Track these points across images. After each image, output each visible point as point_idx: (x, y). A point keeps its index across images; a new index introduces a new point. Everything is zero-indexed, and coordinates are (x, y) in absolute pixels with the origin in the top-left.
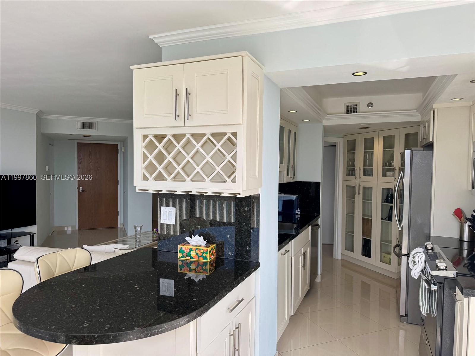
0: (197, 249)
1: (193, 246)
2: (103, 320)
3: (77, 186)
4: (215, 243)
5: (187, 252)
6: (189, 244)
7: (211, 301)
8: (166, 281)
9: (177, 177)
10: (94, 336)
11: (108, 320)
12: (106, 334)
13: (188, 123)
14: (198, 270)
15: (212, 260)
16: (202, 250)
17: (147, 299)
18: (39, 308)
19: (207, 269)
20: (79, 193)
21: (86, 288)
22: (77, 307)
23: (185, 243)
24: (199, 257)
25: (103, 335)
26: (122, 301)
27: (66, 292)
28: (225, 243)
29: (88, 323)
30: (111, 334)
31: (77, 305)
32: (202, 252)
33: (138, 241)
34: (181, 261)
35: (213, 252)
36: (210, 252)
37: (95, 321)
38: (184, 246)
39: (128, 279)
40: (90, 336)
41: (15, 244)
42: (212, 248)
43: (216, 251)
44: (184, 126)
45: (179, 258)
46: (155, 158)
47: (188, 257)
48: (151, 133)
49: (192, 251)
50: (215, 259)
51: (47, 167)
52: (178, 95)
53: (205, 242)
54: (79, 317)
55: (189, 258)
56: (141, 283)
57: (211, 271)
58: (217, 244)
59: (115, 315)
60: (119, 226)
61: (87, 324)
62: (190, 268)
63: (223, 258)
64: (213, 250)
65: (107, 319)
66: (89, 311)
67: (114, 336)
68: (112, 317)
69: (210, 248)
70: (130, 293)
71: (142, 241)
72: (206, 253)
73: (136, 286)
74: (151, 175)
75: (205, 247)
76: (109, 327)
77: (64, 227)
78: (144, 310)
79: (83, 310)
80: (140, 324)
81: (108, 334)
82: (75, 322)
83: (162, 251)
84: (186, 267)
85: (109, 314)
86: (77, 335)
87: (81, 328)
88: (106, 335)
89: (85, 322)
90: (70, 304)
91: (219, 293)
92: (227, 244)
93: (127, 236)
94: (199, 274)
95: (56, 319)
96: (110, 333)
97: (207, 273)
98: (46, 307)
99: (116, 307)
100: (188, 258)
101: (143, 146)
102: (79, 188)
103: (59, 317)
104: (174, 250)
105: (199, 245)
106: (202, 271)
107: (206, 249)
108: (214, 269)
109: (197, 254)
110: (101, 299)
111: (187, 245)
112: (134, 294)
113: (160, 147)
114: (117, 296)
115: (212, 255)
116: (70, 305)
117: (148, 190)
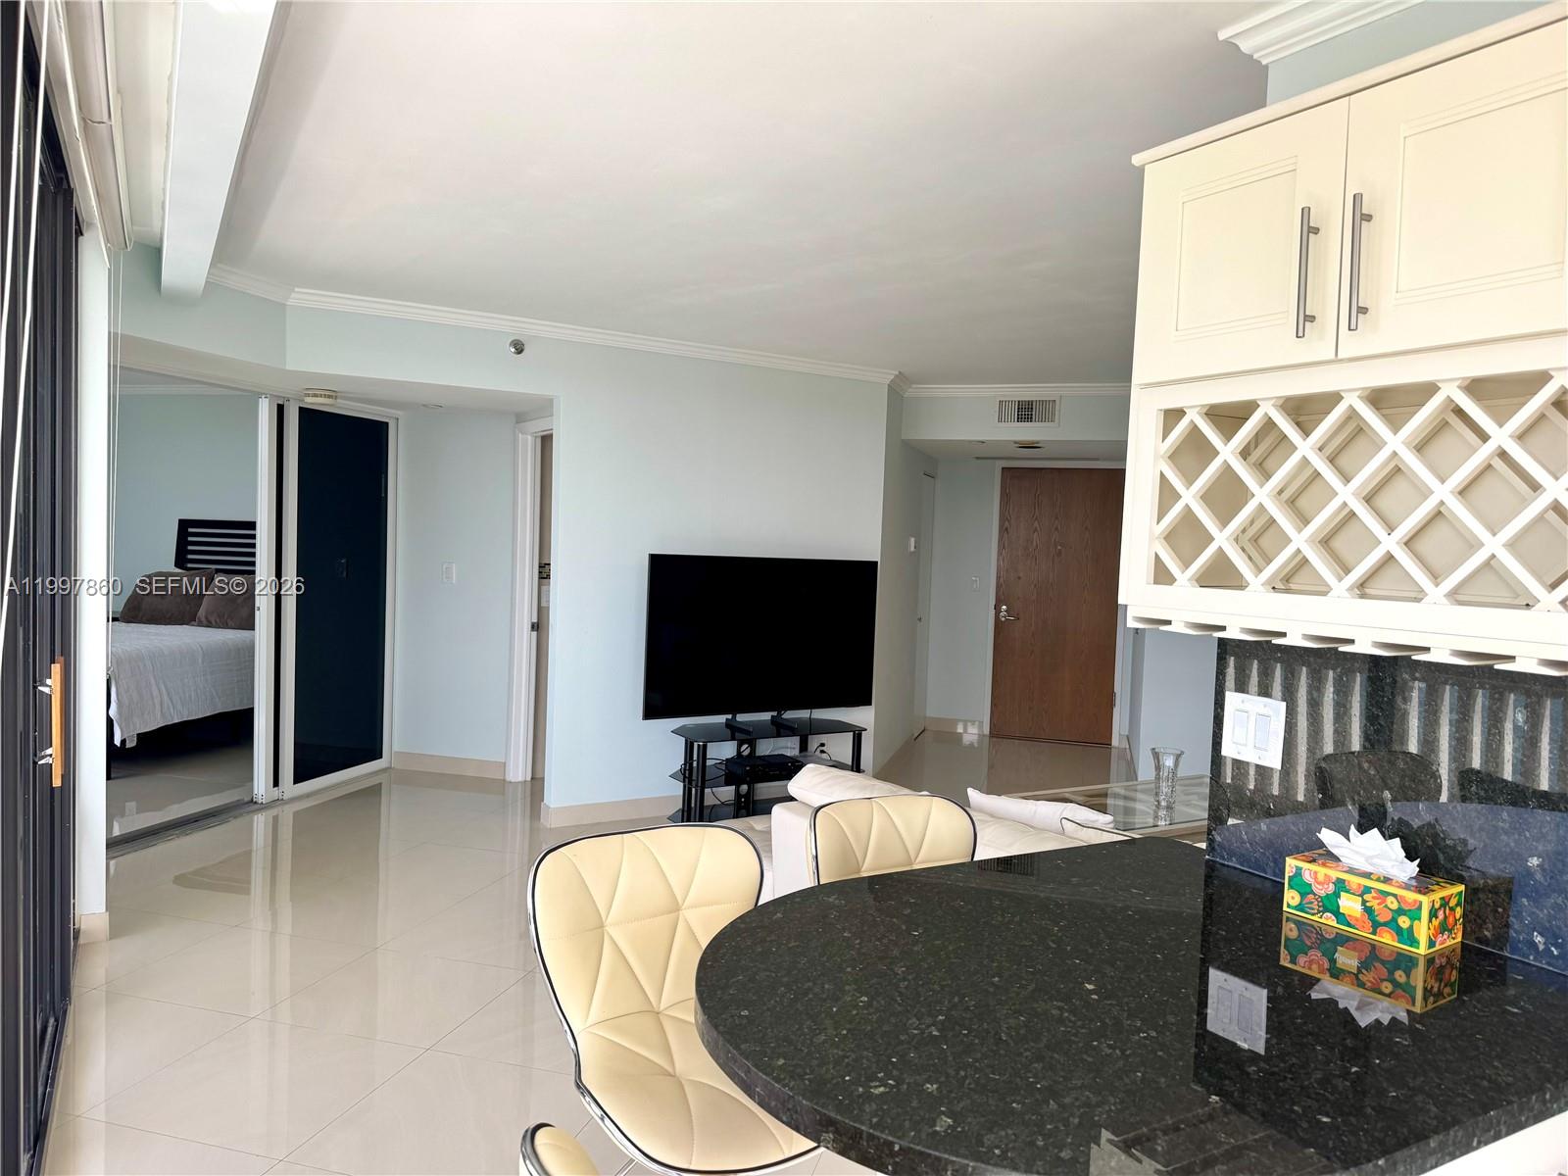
0: (1368, 890)
1: (1351, 871)
2: (937, 1089)
3: (992, 602)
4: (1461, 880)
5: (1322, 893)
6: (1337, 859)
7: (1406, 1152)
8: (1236, 984)
9: (1297, 579)
10: (892, 1144)
11: (953, 1095)
12: (931, 1152)
13: (1351, 346)
14: (1368, 977)
15: (1441, 954)
16: (1390, 899)
17: (1117, 1051)
18: (768, 976)
19: (1415, 988)
20: (999, 626)
21: (920, 946)
22: (871, 1010)
23: (1320, 854)
24: (1376, 926)
25: (921, 1153)
26: (1022, 1032)
27: (858, 941)
28: (1515, 888)
29: (885, 1085)
30: (946, 1156)
31: (875, 1003)
32: (1395, 906)
33: (1163, 804)
34: (1297, 923)
35: (1451, 919)
36: (1433, 914)
37: (909, 1084)
38: (1313, 867)
39: (1069, 948)
40: (879, 1138)
41: (818, 752)
42: (1442, 899)
43: (1464, 915)
44: (1337, 361)
45: (1285, 908)
46: (1206, 498)
47: (1329, 914)
48: (1195, 400)
49: (1347, 891)
50: (1459, 951)
51: (913, 540)
52: (1316, 231)
53: (1413, 868)
54: (867, 1049)
55: (1329, 920)
56: (1111, 977)
57: (1431, 999)
58: (1471, 885)
59: (983, 1081)
60: (1115, 742)
61: (882, 1089)
62: (1333, 961)
63: (1501, 957)
64: (1451, 909)
65: (951, 1092)
66: (902, 1038)
67: (957, 1171)
68: (972, 1086)
69: (1437, 896)
70: (1060, 1009)
71: (1178, 807)
72: (1414, 913)
73: (1089, 984)
74: (1186, 565)
75: (1407, 887)
76: (949, 1126)
77: (955, 722)
78: (1094, 1099)
79: (886, 1028)
80: (1063, 1155)
81: (937, 1154)
82: (848, 1064)
83: (1224, 865)
84: (1315, 954)
85: (966, 1071)
86: (839, 1117)
87: (860, 1096)
88: (930, 1155)
89: (879, 1075)
90: (855, 990)
91: (1456, 1122)
92: (1527, 896)
93: (1137, 780)
94: (1379, 1000)
95: (799, 1032)
96: (946, 1152)
97: (1414, 1004)
98: (785, 979)
99: (995, 1048)
100: (1327, 919)
101: (1162, 453)
102: (997, 608)
103: (810, 1028)
104: (1269, 871)
105: (1382, 872)
106: (1387, 987)
107: (1411, 896)
108: (1449, 995)
109: (1368, 910)
110: (956, 999)
111: (1324, 865)
112: (1075, 1016)
113: (1228, 452)
114: (1014, 1004)
115: (1444, 928)
116: (854, 995)
117: (1169, 623)
